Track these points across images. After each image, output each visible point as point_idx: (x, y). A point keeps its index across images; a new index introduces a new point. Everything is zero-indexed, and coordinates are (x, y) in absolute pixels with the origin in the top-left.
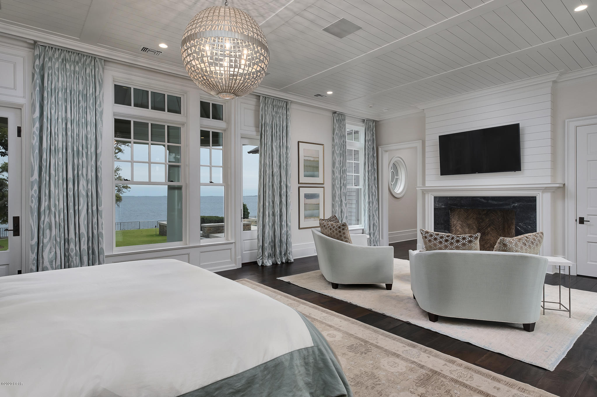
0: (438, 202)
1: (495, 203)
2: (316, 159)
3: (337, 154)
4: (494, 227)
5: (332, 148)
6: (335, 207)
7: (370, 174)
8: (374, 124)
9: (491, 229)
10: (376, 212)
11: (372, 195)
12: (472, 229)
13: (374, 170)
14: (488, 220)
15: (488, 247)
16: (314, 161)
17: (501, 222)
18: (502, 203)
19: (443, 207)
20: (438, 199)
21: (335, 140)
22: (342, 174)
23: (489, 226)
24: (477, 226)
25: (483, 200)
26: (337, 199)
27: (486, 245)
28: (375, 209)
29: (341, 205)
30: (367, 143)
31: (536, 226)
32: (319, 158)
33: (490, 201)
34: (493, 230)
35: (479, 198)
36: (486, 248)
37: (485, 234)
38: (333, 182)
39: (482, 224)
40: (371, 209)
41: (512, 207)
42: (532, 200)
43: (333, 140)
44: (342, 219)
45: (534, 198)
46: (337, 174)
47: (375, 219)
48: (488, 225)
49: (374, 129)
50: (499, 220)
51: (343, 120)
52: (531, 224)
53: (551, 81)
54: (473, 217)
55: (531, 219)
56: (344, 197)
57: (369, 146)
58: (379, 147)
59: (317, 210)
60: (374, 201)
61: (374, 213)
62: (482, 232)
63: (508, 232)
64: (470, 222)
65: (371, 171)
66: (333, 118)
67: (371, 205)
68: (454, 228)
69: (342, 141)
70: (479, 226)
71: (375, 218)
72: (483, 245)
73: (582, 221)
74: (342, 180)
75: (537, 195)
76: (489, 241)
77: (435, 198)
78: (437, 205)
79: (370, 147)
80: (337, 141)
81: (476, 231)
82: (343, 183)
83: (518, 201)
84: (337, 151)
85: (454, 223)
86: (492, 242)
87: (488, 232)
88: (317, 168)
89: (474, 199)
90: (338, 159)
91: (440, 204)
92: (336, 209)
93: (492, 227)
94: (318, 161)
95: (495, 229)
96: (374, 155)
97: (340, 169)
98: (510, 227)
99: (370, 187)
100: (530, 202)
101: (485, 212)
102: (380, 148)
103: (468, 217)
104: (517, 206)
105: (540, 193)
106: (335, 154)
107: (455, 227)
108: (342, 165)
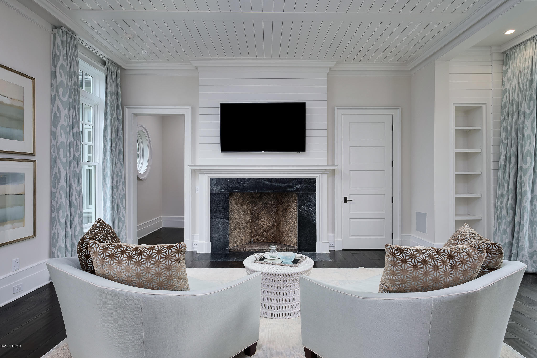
0: (216, 184)
1: (279, 185)
2: (16, 104)
3: (62, 102)
4: (267, 211)
5: (52, 90)
6: (59, 198)
7: (114, 145)
8: (119, 71)
9: (264, 212)
10: (122, 201)
11: (117, 176)
12: (247, 214)
13: (119, 139)
14: (261, 203)
15: (261, 232)
16: (11, 106)
17: (274, 205)
18: (286, 185)
19: (222, 191)
20: (215, 182)
21: (59, 76)
22: (71, 139)
23: (263, 209)
24: (250, 211)
25: (267, 182)
26: (63, 183)
27: (259, 231)
28: (121, 197)
29: (70, 194)
30: (109, 98)
31: (316, 207)
32: (23, 102)
33: (274, 184)
34: (266, 213)
35: (262, 180)
36: (259, 233)
37: (258, 218)
38: (54, 152)
39: (255, 208)
40: (115, 197)
41: (295, 189)
42: (313, 181)
43: (54, 75)
44: (72, 218)
45: (315, 180)
46: (62, 139)
47: (121, 211)
48: (261, 208)
49: (119, 80)
50: (272, 202)
51: (73, 46)
52: (311, 205)
53: (327, 67)
54: (247, 201)
55: (312, 201)
56: (76, 179)
57: (112, 102)
58: (125, 106)
59: (19, 205)
60: (119, 185)
61: (119, 203)
62: (255, 217)
63: (282, 215)
64: (245, 207)
65: (115, 140)
66: (52, 35)
67: (115, 191)
68: (231, 216)
69: (72, 82)
70: (252, 211)
71: (121, 209)
72: (257, 231)
73: (346, 200)
74: (72, 150)
75: (317, 177)
76: (262, 226)
77: (212, 180)
78: (214, 189)
79: (113, 104)
80: (62, 78)
81: (250, 216)
82: (74, 155)
83: (301, 183)
84: (64, 96)
85: (232, 209)
86: (265, 227)
87: (261, 216)
88: (20, 122)
89: (258, 181)
90: (64, 112)
91: (219, 188)
92: (60, 201)
93: (265, 211)
94: (22, 109)
95: (268, 212)
96: (118, 116)
97: (68, 131)
98: (286, 210)
99: (114, 164)
100: (311, 184)
101: (258, 195)
102: (127, 109)
103: (243, 201)
104: (299, 188)
105: (320, 175)
106: (58, 103)
107: (233, 215)
108: (71, 123)
